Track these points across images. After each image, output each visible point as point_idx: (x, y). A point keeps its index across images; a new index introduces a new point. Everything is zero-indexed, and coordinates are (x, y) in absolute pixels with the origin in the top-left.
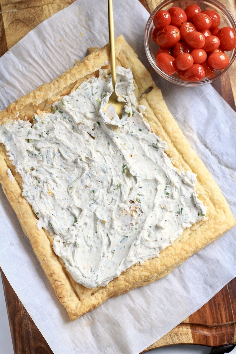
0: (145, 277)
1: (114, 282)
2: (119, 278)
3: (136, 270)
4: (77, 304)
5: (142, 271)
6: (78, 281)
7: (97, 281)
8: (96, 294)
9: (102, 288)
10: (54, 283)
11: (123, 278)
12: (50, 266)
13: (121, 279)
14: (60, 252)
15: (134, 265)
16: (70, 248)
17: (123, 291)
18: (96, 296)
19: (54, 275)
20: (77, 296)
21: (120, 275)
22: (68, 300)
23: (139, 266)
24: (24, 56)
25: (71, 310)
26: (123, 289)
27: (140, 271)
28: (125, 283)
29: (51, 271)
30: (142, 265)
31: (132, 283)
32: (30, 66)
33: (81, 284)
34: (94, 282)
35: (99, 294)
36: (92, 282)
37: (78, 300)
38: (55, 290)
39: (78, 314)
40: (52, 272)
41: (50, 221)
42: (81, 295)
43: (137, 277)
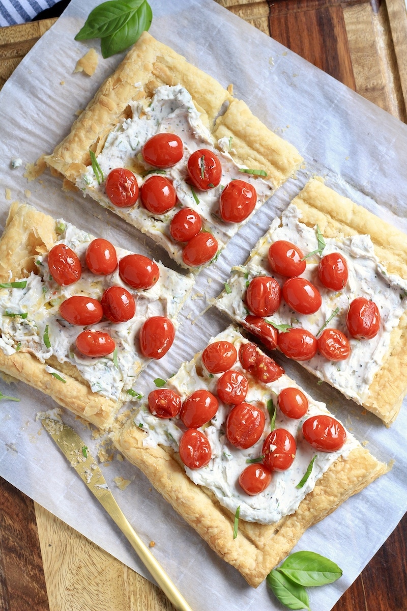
0: (358, 477)
1: (308, 502)
2: (315, 493)
3: (339, 472)
4: (257, 556)
5: (351, 469)
6: (249, 519)
7: (280, 509)
8: (283, 531)
9: (290, 517)
10: (207, 532)
11: (321, 490)
12: (192, 506)
13: (319, 492)
14: (202, 477)
15: (334, 462)
16: (216, 465)
17: (327, 512)
18: (285, 534)
19: (203, 519)
20: (252, 542)
21: (315, 487)
22: (238, 554)
23: (343, 463)
24: (8, 130)
25: (250, 570)
26: (326, 509)
27: (346, 471)
28: (328, 497)
29: (195, 513)
30: (347, 459)
31: (339, 495)
32: (23, 143)
33: (254, 521)
34: (275, 513)
35: (288, 528)
36: (271, 513)
37: (255, 549)
38: (212, 543)
39: (264, 574)
40: (197, 516)
41: (168, 430)
42: (258, 539)
43: (345, 482)
